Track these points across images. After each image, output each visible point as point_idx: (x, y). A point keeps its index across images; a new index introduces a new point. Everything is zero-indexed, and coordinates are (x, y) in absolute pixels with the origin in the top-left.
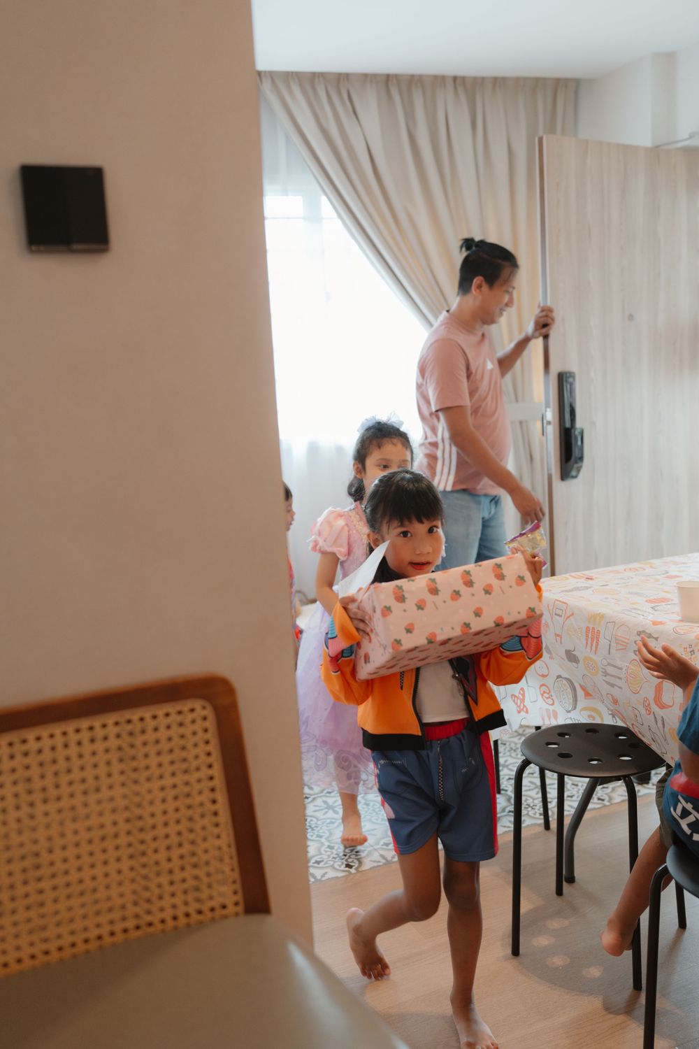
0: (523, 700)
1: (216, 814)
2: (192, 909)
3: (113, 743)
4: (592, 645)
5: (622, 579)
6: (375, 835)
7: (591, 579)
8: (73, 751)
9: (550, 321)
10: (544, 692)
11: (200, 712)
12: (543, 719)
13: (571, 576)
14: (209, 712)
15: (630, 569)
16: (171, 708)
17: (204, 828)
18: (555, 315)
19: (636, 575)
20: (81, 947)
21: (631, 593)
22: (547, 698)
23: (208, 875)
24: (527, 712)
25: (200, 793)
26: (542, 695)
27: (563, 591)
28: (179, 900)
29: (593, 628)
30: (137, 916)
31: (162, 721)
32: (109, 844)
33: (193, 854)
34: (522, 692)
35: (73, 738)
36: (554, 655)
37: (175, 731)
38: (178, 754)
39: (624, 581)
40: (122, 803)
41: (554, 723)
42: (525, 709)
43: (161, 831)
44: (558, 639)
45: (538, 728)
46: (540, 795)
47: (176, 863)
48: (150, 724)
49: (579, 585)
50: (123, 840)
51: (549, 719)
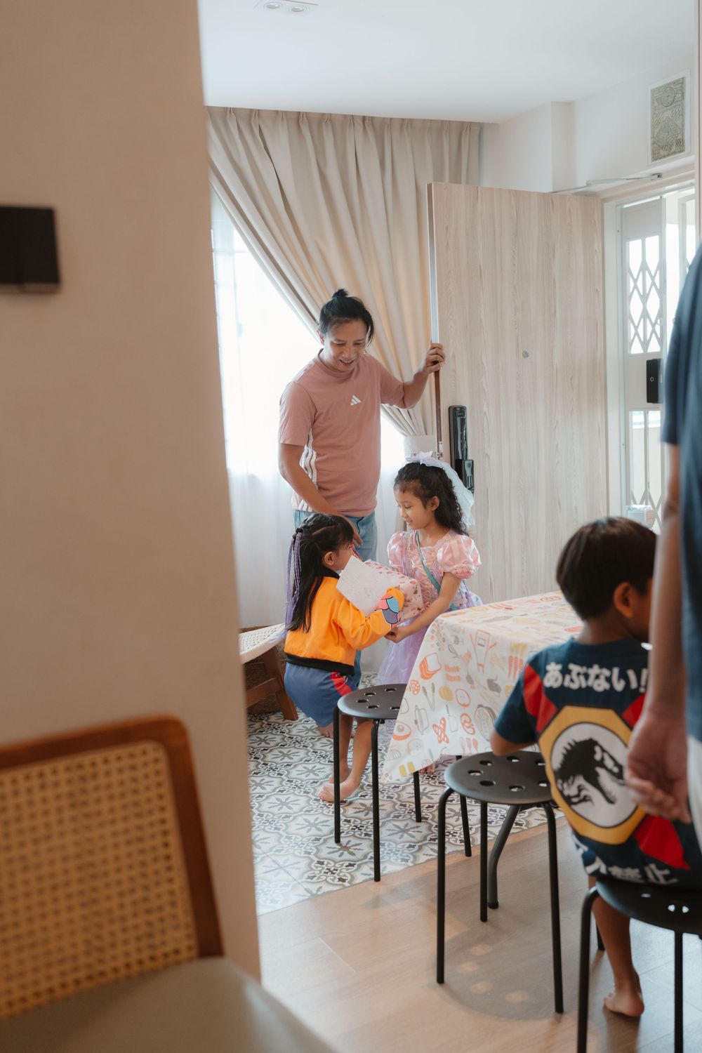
0: (444, 730)
1: (168, 857)
2: (146, 954)
3: (64, 789)
4: (515, 674)
5: (540, 608)
6: (299, 869)
7: (510, 609)
8: (23, 799)
9: (439, 358)
10: (465, 721)
11: (152, 755)
12: (464, 749)
13: (490, 606)
14: (161, 754)
15: (547, 599)
16: (123, 751)
17: (157, 873)
18: (445, 352)
19: (552, 605)
20: (32, 1002)
21: (550, 623)
22: (468, 727)
23: (162, 920)
24: (448, 742)
25: (153, 836)
26: (463, 725)
27: (484, 621)
28: (132, 947)
29: (516, 658)
30: (89, 966)
31: (114, 766)
32: (61, 893)
33: (146, 899)
34: (443, 722)
35: (23, 785)
36: (476, 685)
37: (127, 775)
38: (130, 798)
39: (543, 611)
40: (72, 850)
41: (474, 752)
42: (446, 739)
43: (113, 878)
44: (481, 668)
45: (459, 757)
46: (461, 821)
47: (129, 910)
48: (101, 768)
49: (500, 615)
50: (75, 888)
51: (470, 747)
